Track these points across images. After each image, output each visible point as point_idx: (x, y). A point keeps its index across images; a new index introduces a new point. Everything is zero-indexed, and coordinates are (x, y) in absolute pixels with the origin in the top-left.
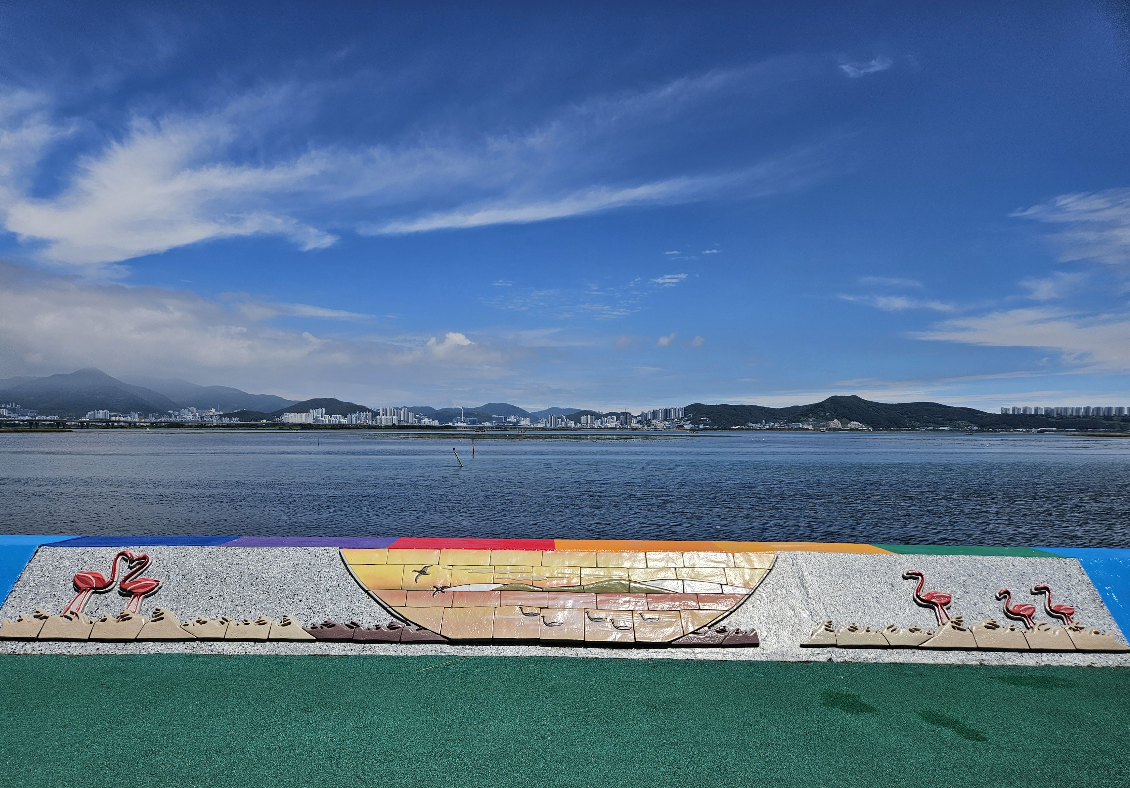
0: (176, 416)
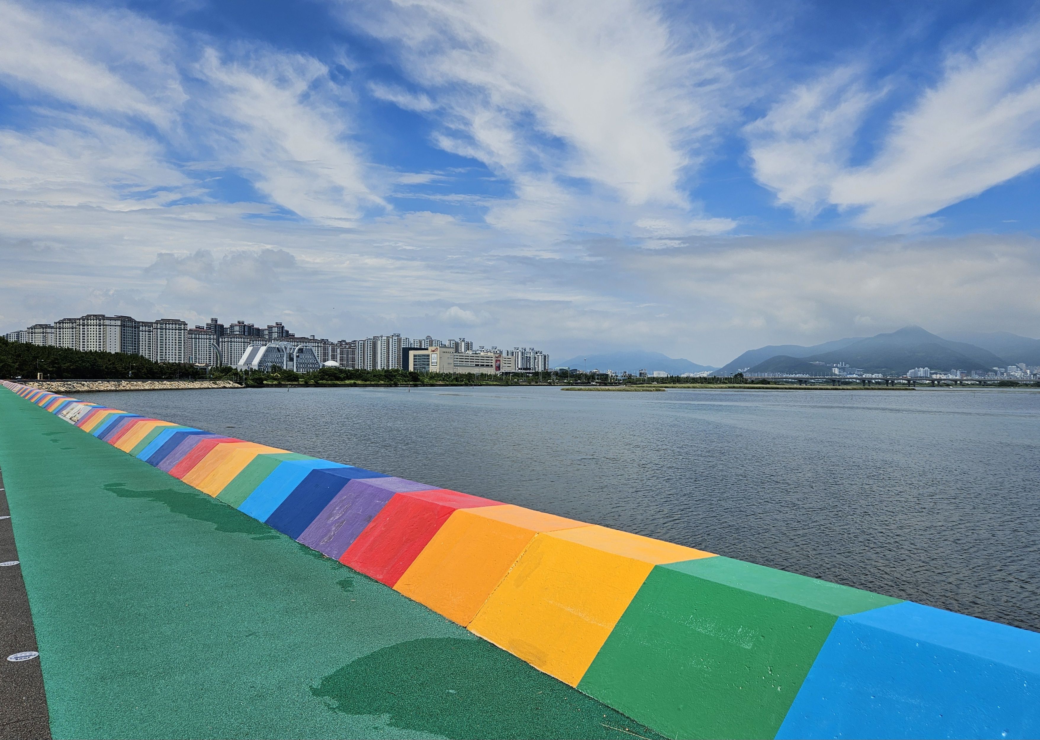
0: (1002, 374)
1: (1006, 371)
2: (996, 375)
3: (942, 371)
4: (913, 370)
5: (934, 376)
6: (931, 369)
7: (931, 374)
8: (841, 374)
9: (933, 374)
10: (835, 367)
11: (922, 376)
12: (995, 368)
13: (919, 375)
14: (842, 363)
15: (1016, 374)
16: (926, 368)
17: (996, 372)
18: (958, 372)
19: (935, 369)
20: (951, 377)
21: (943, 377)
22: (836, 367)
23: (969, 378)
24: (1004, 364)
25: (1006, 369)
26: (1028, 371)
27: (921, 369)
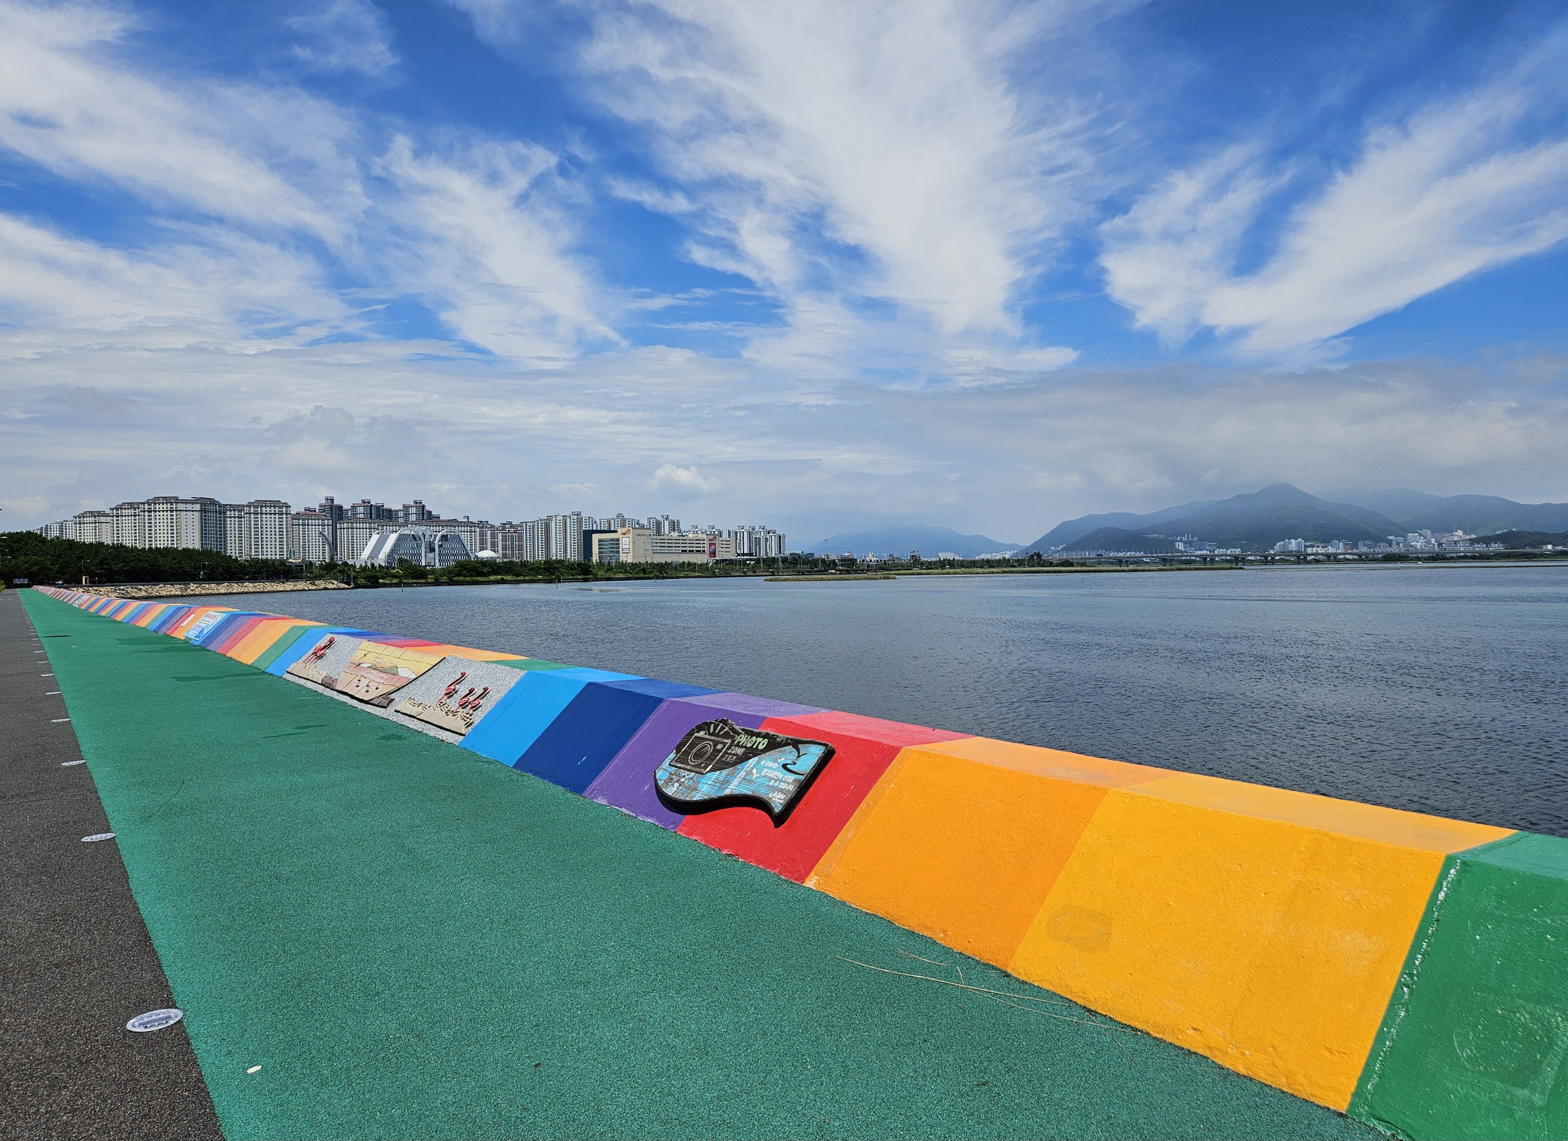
0: (1398, 544)
1: (1405, 540)
2: (1390, 545)
3: (1321, 543)
4: (1282, 543)
5: (1309, 550)
6: (1306, 541)
7: (1306, 547)
8: (1186, 549)
9: (1309, 546)
10: (1179, 541)
11: (1294, 549)
12: (1390, 538)
13: (1290, 549)
14: (1188, 536)
15: (1417, 543)
16: (1299, 540)
17: (1390, 543)
18: (1341, 544)
19: (1311, 541)
20: (1331, 550)
21: (1321, 550)
22: (1181, 541)
23: (1355, 551)
24: (1402, 532)
25: (1405, 537)
26: (1433, 540)
27: (1293, 541)
